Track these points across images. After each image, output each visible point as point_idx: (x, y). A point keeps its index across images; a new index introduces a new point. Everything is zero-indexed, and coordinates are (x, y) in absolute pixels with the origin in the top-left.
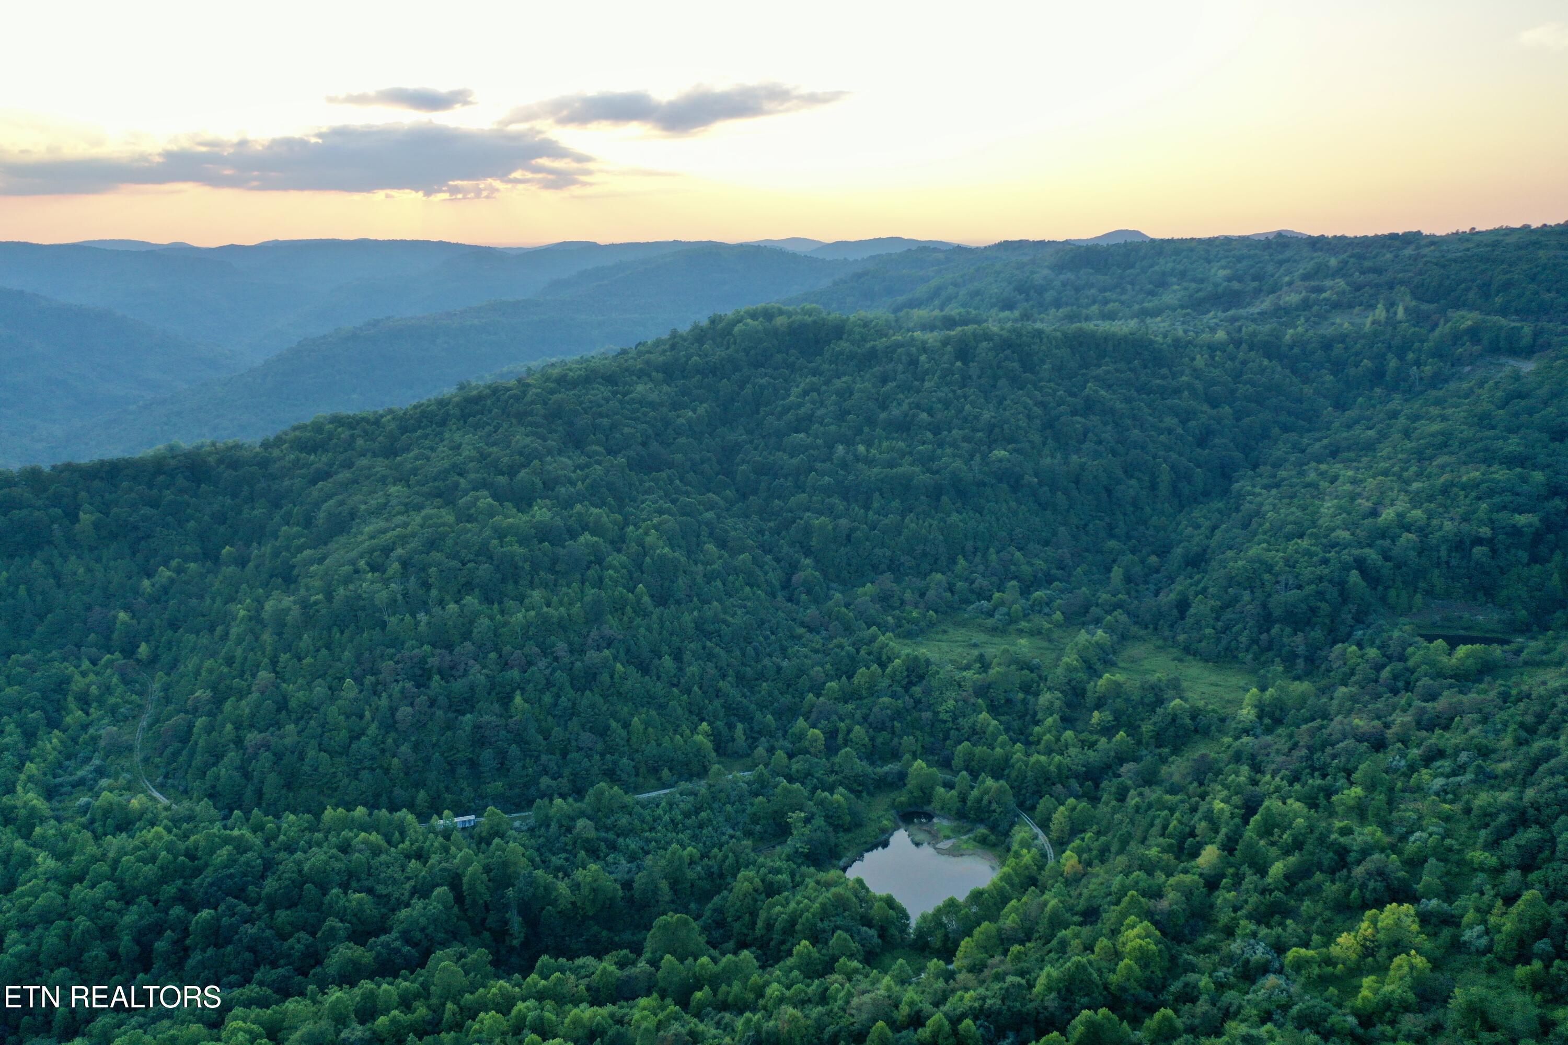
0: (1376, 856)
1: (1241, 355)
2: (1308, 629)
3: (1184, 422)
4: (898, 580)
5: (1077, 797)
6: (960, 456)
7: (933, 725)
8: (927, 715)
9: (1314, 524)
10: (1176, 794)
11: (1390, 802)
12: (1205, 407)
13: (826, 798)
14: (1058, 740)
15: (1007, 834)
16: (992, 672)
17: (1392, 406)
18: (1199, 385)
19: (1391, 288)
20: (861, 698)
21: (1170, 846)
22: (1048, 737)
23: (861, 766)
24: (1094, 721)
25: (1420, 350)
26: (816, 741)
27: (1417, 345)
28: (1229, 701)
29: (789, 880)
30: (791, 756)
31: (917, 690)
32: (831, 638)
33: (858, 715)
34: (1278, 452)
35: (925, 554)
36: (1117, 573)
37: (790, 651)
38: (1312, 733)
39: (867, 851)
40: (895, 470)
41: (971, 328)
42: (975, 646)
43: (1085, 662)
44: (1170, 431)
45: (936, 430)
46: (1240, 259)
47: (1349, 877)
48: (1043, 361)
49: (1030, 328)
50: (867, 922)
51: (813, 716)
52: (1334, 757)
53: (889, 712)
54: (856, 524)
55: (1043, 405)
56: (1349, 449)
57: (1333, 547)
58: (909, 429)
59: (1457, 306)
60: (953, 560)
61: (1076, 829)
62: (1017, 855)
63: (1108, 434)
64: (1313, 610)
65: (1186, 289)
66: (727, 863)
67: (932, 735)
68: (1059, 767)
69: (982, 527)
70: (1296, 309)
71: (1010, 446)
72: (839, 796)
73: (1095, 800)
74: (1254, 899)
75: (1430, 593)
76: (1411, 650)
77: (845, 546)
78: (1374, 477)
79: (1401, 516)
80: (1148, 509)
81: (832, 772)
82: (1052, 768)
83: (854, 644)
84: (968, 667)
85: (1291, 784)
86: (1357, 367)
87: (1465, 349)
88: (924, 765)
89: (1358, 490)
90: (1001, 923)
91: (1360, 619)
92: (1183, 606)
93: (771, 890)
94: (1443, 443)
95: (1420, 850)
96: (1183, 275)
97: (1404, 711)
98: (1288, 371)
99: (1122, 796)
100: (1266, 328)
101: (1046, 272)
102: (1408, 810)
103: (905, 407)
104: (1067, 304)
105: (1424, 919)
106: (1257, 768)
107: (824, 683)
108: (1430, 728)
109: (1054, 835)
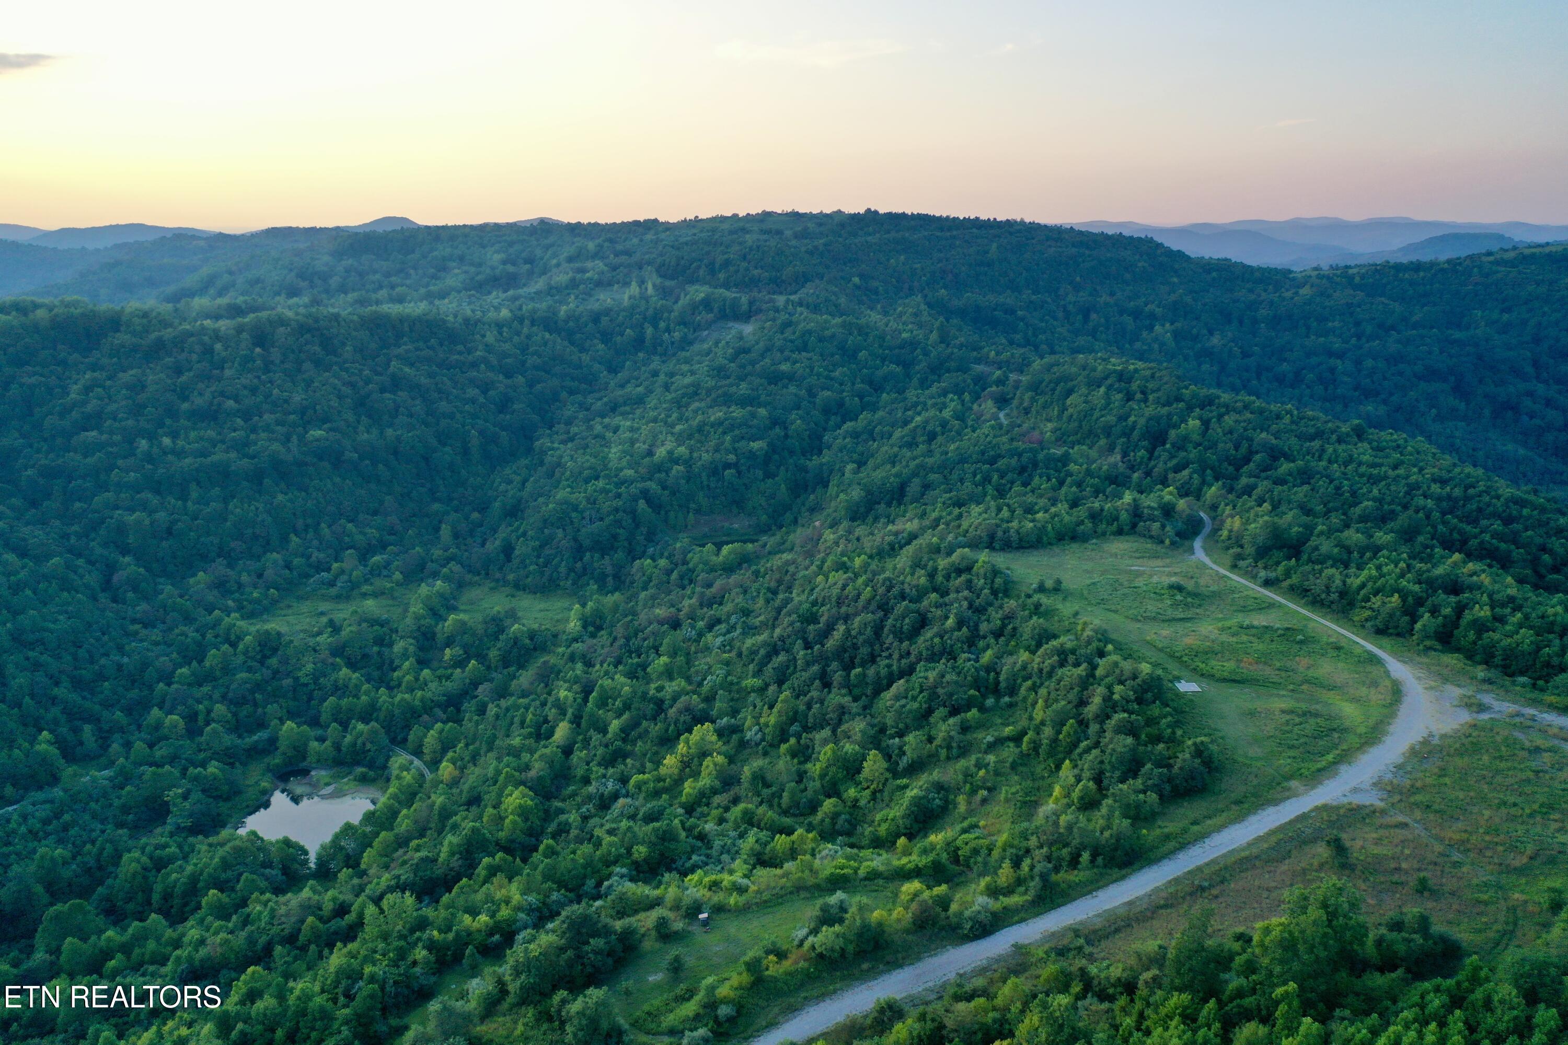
0: (683, 698)
1: (525, 330)
2: (612, 553)
3: (485, 392)
4: (230, 566)
5: (444, 722)
6: (276, 440)
7: (294, 690)
8: (287, 682)
9: (605, 467)
10: (527, 696)
11: (688, 663)
12: (501, 377)
13: (200, 773)
14: (417, 679)
15: (385, 767)
16: (344, 633)
17: (653, 366)
18: (493, 360)
19: (641, 268)
20: (215, 679)
21: (530, 734)
22: (408, 678)
23: (229, 740)
24: (446, 658)
25: (669, 319)
26: (176, 727)
27: (666, 315)
28: (558, 621)
29: (177, 850)
30: (151, 746)
31: (274, 661)
32: (170, 629)
33: (217, 695)
34: (569, 411)
35: (256, 537)
36: (445, 531)
37: (127, 648)
38: (627, 626)
39: (250, 814)
40: (209, 459)
41: (264, 314)
42: (322, 614)
43: (431, 609)
44: (473, 401)
45: (247, 416)
46: (511, 244)
47: (666, 718)
48: (344, 344)
49: (325, 312)
50: (267, 864)
51: (168, 704)
52: (645, 639)
53: (248, 686)
54: (176, 516)
55: (352, 385)
56: (625, 404)
57: (623, 483)
58: (215, 419)
59: (692, 282)
60: (285, 539)
61: (446, 746)
62: (398, 778)
63: (418, 407)
64: (615, 537)
65: (466, 272)
66: (105, 854)
67: (295, 699)
68: (422, 700)
69: (309, 504)
70: (567, 287)
71: (326, 426)
72: (213, 768)
73: (459, 721)
74: (601, 751)
75: (698, 511)
76: (690, 555)
77: (167, 539)
78: (647, 424)
79: (670, 453)
80: (463, 472)
81: (200, 751)
82: (417, 703)
83: (197, 631)
84: (319, 633)
85: (616, 667)
86: (622, 335)
87: (704, 317)
88: (294, 725)
89: (636, 436)
90: (396, 831)
91: (651, 537)
92: (508, 550)
93: (160, 864)
94: (694, 392)
95: (712, 688)
96: (461, 259)
97: (691, 598)
98: (566, 343)
99: (482, 710)
100: (543, 306)
101: (326, 258)
102: (701, 663)
103: (208, 395)
104: (354, 290)
105: (720, 733)
106: (589, 664)
107: (174, 672)
108: (710, 606)
109: (427, 758)
